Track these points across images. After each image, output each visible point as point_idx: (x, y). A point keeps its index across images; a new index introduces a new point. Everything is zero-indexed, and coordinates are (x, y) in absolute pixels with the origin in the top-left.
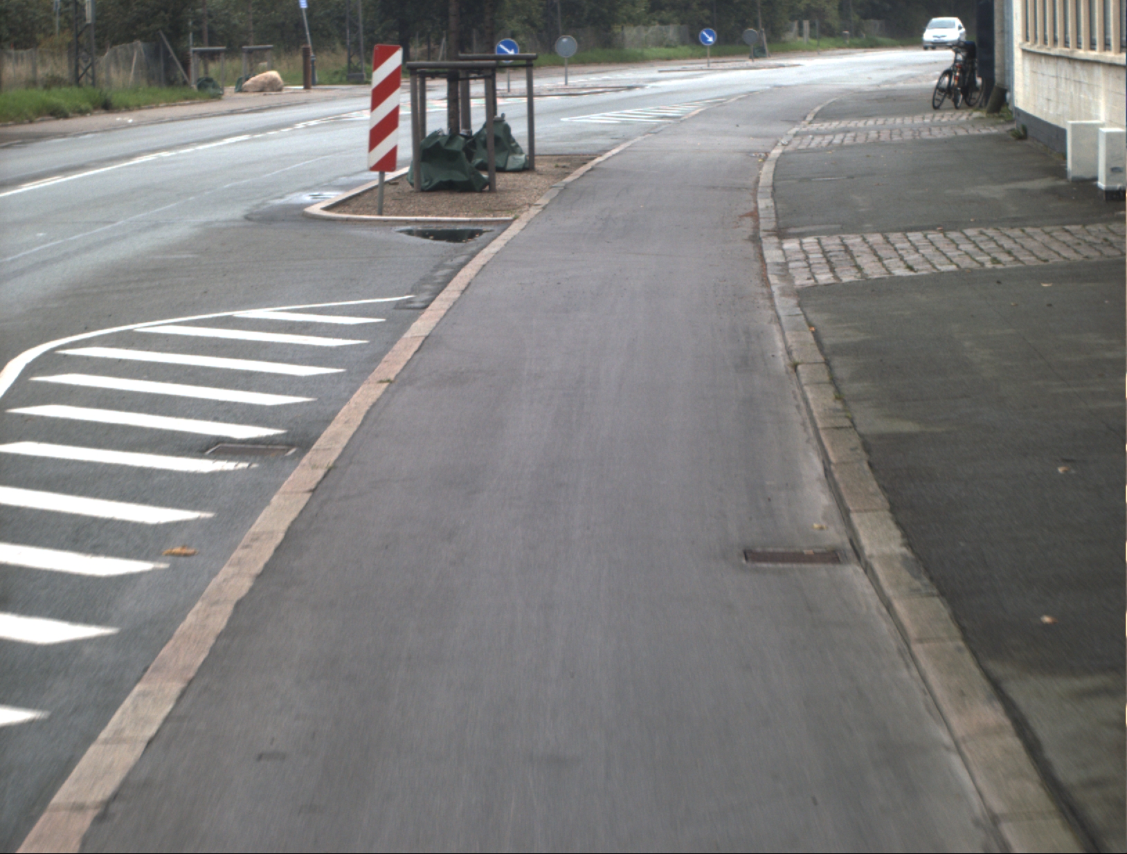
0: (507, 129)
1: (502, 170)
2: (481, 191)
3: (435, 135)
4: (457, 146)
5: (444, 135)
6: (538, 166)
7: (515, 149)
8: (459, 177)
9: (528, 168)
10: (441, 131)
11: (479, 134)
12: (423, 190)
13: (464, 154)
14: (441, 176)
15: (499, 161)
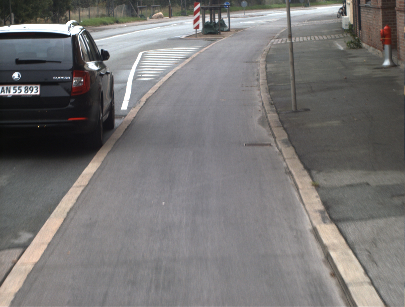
0: (224, 22)
1: (223, 31)
2: (217, 34)
3: (207, 22)
4: (212, 24)
5: (209, 22)
6: (231, 30)
7: (226, 26)
8: (213, 31)
9: (229, 30)
10: (209, 21)
11: (217, 23)
12: (205, 34)
13: (214, 26)
14: (209, 31)
15: (222, 29)
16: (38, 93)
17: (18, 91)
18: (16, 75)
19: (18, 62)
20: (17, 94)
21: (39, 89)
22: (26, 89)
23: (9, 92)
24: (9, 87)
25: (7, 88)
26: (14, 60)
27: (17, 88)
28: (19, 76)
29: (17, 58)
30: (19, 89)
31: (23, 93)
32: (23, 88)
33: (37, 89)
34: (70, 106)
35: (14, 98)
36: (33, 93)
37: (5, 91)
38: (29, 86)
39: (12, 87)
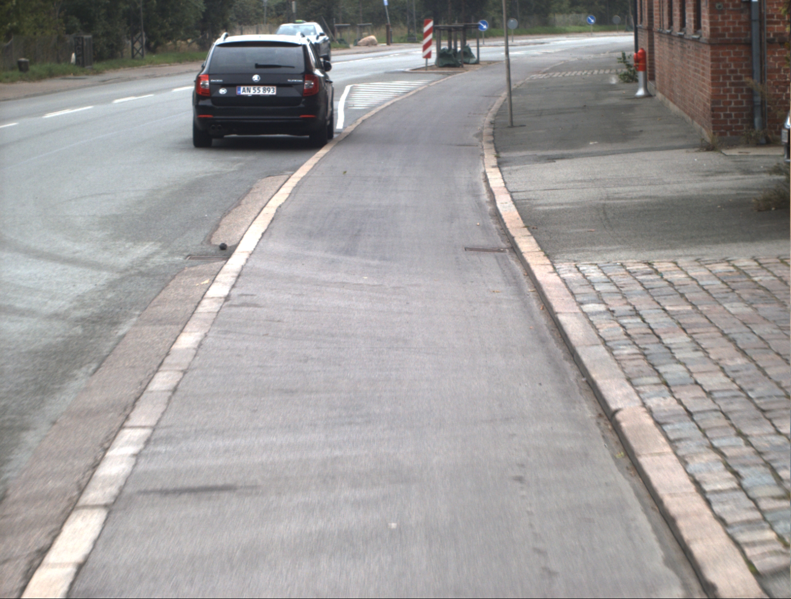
0: (470, 50)
1: (467, 63)
2: (459, 67)
3: (444, 49)
4: (451, 53)
5: (447, 50)
6: (480, 63)
7: (472, 57)
8: (452, 63)
9: (477, 63)
11: (460, 51)
12: (440, 67)
13: (453, 56)
14: (446, 62)
15: (466, 60)
16: (275, 93)
17: (258, 91)
18: (256, 78)
19: (258, 66)
20: (256, 93)
21: (275, 90)
22: (264, 90)
23: (250, 92)
24: (249, 87)
25: (248, 89)
26: (254, 65)
27: (256, 89)
28: (258, 79)
29: (257, 62)
30: (258, 89)
31: (261, 93)
32: (261, 88)
33: (273, 90)
34: (302, 105)
35: (254, 97)
36: (270, 93)
37: (246, 91)
38: (267, 87)
39: (252, 88)
